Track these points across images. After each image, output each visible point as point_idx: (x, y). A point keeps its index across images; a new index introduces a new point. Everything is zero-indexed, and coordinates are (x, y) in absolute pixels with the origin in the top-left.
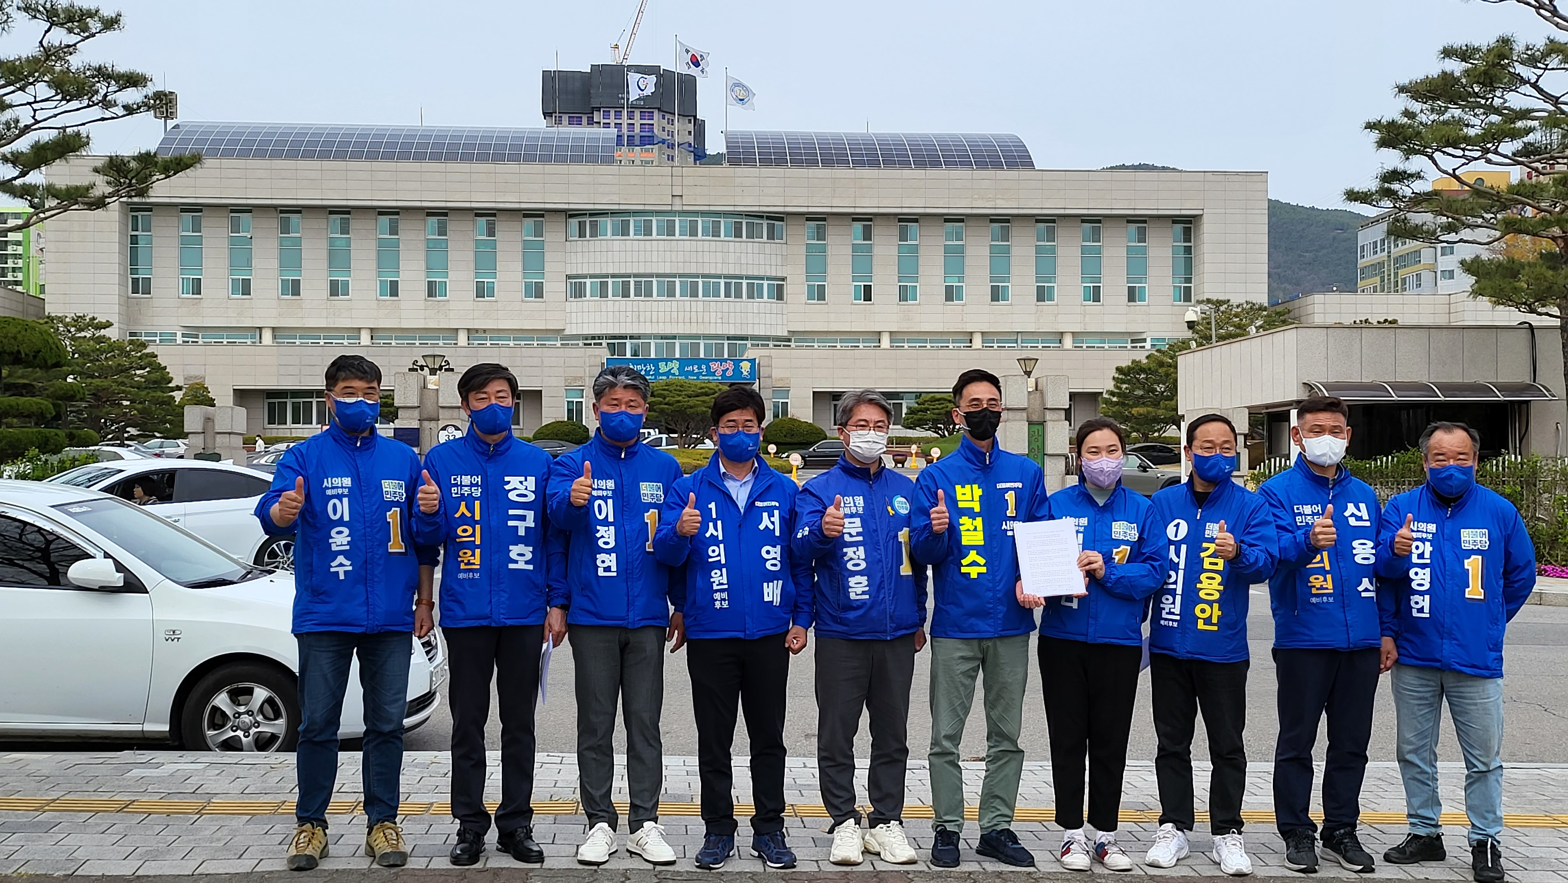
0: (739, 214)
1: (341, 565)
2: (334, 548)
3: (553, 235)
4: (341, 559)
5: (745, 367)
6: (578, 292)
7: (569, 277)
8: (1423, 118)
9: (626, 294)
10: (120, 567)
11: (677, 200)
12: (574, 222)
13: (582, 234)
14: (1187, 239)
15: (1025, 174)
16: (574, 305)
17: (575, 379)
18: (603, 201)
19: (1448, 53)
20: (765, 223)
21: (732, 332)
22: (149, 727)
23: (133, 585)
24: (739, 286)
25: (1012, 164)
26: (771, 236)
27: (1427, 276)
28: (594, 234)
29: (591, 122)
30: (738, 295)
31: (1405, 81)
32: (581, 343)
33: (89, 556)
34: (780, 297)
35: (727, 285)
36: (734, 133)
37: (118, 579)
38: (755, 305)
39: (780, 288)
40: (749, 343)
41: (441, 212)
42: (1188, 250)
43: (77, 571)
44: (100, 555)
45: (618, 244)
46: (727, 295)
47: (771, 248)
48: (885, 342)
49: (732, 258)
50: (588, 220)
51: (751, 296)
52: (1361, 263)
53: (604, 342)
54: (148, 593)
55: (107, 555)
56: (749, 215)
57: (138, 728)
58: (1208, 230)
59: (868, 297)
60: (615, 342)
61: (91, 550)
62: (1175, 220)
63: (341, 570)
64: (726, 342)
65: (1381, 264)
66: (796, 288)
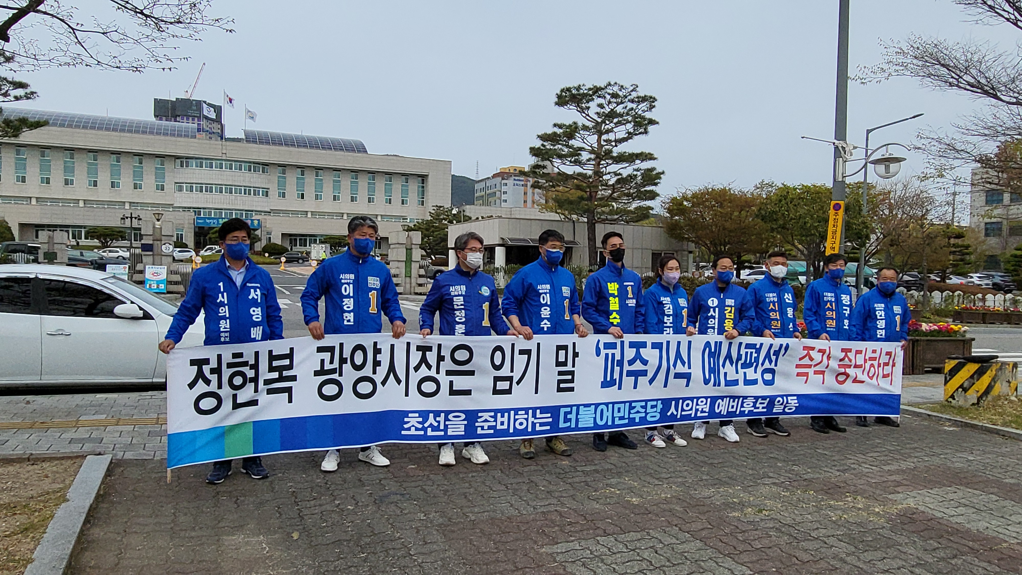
0: (250, 162)
1: (545, 324)
2: (543, 316)
3: (169, 165)
4: (546, 321)
5: (256, 222)
6: (180, 189)
7: (176, 183)
8: (548, 147)
9: (201, 191)
10: (141, 309)
11: (224, 155)
12: (178, 161)
13: (182, 166)
14: (423, 183)
15: (365, 155)
16: (178, 194)
17: (180, 224)
18: (191, 153)
19: (555, 125)
20: (261, 166)
21: (247, 209)
22: (155, 380)
23: (147, 316)
24: (250, 190)
25: (359, 151)
26: (263, 172)
27: (498, 201)
28: (187, 166)
29: (176, 121)
30: (250, 194)
31: (540, 134)
32: (181, 210)
33: (125, 303)
34: (267, 196)
35: (245, 190)
36: (248, 131)
37: (140, 314)
38: (256, 198)
39: (267, 192)
40: (254, 213)
41: (119, 153)
42: (423, 187)
43: (118, 310)
44: (129, 302)
45: (198, 170)
46: (245, 194)
47: (263, 176)
48: (309, 215)
49: (247, 179)
50: (185, 160)
51: (255, 194)
52: (476, 195)
53: (192, 210)
54: (153, 319)
55: (132, 303)
56: (254, 163)
57: (150, 380)
58: (430, 181)
59: (303, 197)
60: (197, 211)
61: (124, 300)
62: (419, 176)
63: (545, 326)
64: (244, 212)
65: (483, 196)
66: (274, 192)
